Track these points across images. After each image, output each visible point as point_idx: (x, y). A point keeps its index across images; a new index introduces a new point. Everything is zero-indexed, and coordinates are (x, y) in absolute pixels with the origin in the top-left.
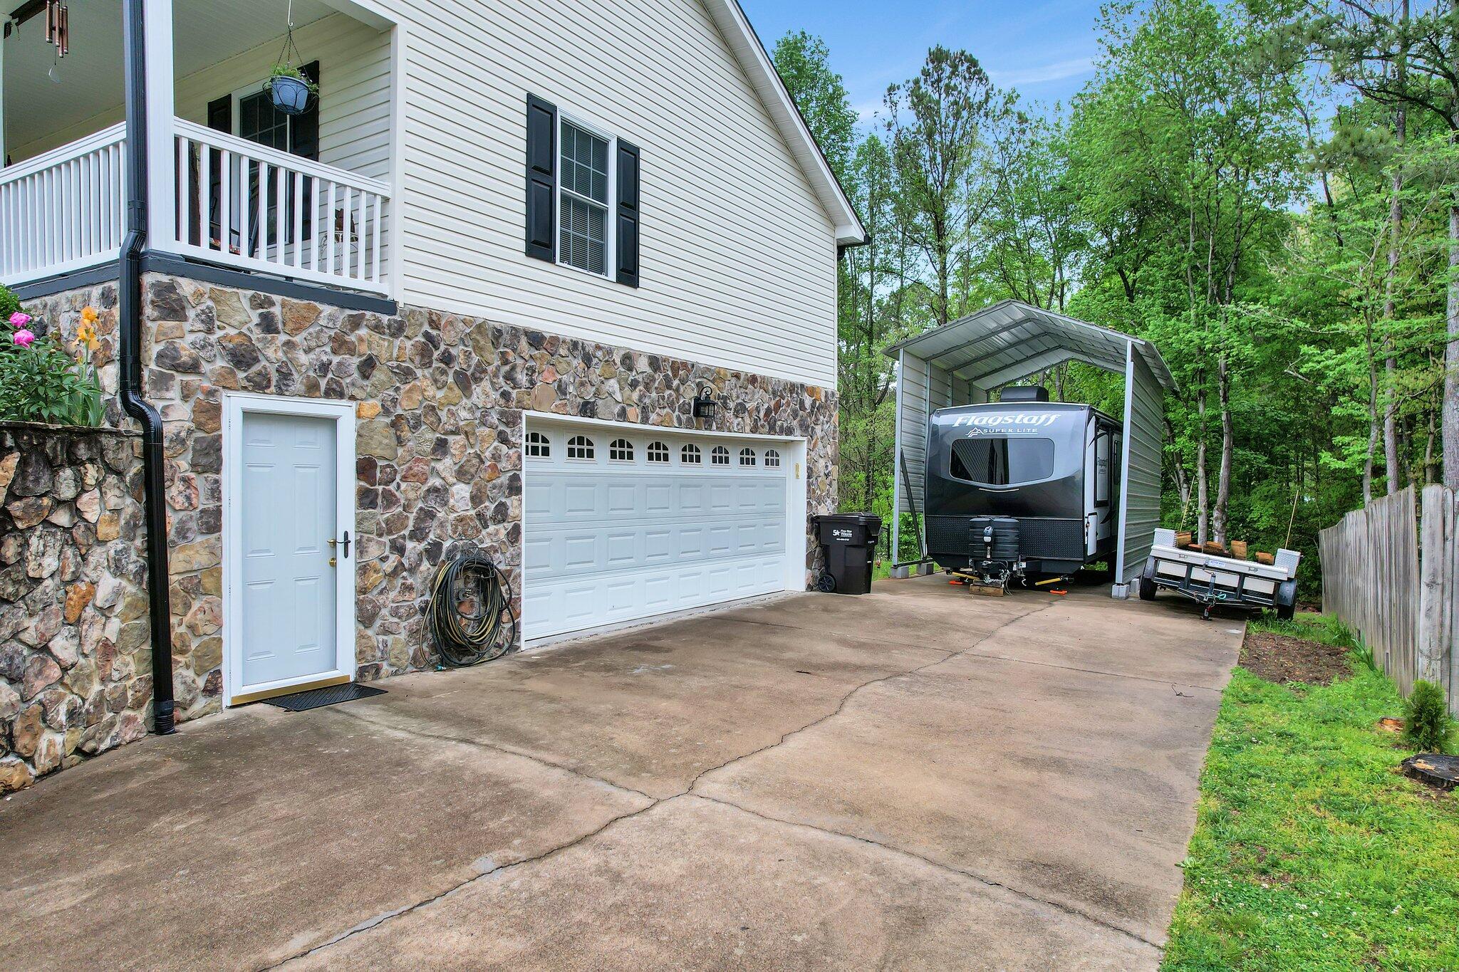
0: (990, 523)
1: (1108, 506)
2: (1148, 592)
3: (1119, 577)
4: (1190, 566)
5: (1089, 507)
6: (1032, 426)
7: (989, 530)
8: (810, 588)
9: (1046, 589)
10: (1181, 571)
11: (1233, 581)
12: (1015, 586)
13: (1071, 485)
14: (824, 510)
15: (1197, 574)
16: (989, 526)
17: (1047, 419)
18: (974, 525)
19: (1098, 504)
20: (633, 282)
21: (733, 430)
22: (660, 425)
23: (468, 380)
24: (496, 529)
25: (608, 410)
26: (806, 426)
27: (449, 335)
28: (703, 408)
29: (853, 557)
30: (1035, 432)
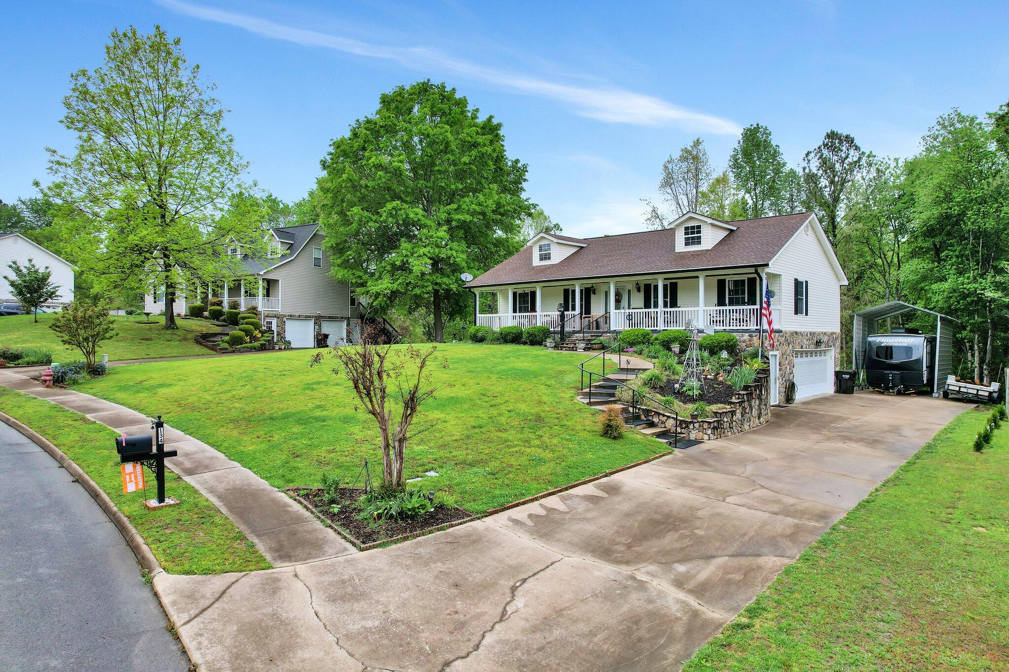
1: (931, 368)
2: (946, 396)
3: (935, 391)
4: (960, 387)
5: (925, 368)
6: (905, 343)
8: (836, 392)
9: (909, 394)
10: (957, 389)
11: (975, 392)
12: (899, 393)
13: (919, 361)
14: (837, 369)
15: (962, 390)
16: (890, 374)
17: (911, 340)
18: (885, 374)
19: (927, 367)
20: (807, 314)
21: (823, 348)
22: (812, 348)
23: (789, 344)
24: (792, 375)
25: (804, 347)
26: (834, 344)
27: (787, 336)
28: (818, 343)
29: (850, 383)
30: (906, 345)
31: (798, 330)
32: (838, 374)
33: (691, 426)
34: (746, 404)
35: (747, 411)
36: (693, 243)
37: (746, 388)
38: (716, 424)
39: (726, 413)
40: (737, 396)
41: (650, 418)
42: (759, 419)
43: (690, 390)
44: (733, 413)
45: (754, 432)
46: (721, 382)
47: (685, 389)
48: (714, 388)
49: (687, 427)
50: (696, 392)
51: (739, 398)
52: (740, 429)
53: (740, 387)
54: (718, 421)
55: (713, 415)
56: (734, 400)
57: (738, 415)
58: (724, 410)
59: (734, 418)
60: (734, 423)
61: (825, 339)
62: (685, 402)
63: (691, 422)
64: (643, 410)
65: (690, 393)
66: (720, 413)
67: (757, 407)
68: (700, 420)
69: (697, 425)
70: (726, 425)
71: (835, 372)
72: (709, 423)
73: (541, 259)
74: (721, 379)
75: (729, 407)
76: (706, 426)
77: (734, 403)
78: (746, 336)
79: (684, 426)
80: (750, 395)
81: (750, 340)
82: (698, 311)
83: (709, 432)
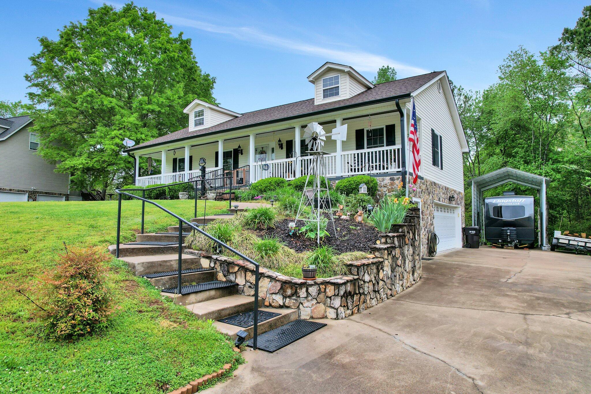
0: (508, 229)
2: (557, 249)
3: (544, 245)
4: (569, 240)
6: (517, 202)
7: (509, 231)
8: (463, 247)
9: (522, 248)
10: (567, 242)
11: (583, 244)
12: (516, 247)
13: (529, 219)
14: (464, 226)
15: (571, 242)
17: (522, 201)
18: (503, 230)
20: (442, 169)
21: (453, 204)
22: (446, 203)
23: (429, 193)
24: (432, 227)
25: (441, 199)
26: (461, 203)
27: (428, 184)
28: (451, 198)
29: (475, 238)
30: (519, 204)
31: (436, 182)
32: (464, 230)
33: (303, 293)
34: (397, 251)
35: (399, 262)
36: (332, 95)
37: (395, 228)
38: (349, 288)
39: (368, 265)
40: (383, 240)
41: (232, 278)
42: (413, 274)
43: (311, 231)
44: (379, 266)
45: (409, 296)
46: (360, 223)
47: (303, 229)
48: (349, 231)
49: (295, 293)
50: (321, 234)
51: (386, 243)
52: (389, 292)
53: (386, 228)
54: (353, 282)
55: (345, 269)
56: (379, 245)
57: (387, 268)
58: (365, 262)
59: (381, 275)
60: (381, 283)
61: (456, 196)
62: (299, 250)
63: (302, 285)
64: (222, 263)
65: (312, 235)
66: (358, 267)
67: (410, 258)
68: (319, 280)
69: (313, 290)
70: (368, 288)
71: (463, 228)
72: (337, 285)
73: (196, 125)
74: (359, 219)
75: (372, 256)
76: (330, 291)
77: (379, 250)
78: (387, 180)
79: (289, 292)
80: (402, 237)
81: (392, 184)
82: (335, 156)
83: (337, 302)
